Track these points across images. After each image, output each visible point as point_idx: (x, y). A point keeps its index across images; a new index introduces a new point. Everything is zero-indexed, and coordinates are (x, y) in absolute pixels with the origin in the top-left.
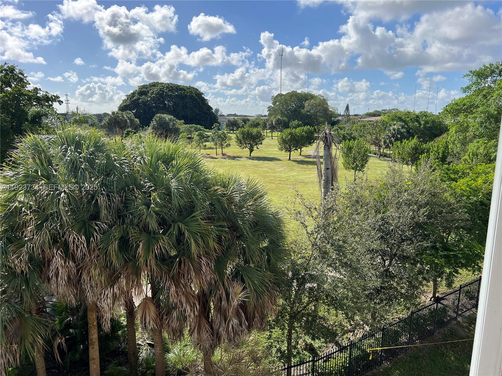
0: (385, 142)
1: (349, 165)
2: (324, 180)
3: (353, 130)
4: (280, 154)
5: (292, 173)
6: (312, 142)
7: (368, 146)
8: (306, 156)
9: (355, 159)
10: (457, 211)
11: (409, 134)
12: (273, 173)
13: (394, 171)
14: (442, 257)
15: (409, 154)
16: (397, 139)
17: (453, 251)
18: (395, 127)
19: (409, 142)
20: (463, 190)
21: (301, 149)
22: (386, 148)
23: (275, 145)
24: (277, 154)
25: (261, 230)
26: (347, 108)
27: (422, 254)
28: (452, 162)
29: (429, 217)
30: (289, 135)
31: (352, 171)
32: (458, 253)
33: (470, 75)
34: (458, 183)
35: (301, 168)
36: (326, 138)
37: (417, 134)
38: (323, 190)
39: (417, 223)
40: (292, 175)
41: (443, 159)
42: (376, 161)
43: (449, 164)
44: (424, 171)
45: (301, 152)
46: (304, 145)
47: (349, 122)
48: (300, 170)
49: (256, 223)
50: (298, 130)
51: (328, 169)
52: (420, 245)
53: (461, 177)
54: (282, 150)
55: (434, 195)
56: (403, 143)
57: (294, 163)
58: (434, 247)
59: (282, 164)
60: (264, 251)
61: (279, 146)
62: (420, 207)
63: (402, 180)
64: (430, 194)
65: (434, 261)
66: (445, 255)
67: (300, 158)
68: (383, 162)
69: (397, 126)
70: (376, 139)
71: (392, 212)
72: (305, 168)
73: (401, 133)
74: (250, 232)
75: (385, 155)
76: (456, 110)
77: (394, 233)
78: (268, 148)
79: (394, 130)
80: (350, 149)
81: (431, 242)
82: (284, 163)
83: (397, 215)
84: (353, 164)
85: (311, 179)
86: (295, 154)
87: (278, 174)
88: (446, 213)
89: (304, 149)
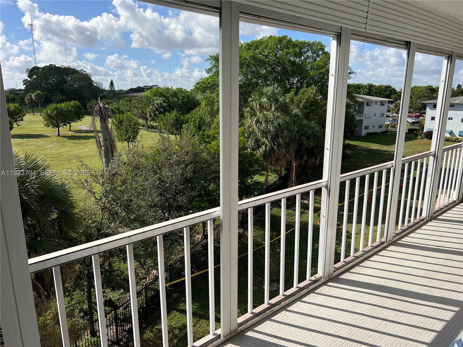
0: (150, 115)
1: (122, 137)
2: (104, 150)
3: (120, 105)
4: (47, 130)
5: (65, 149)
6: (81, 117)
7: (136, 118)
8: (77, 132)
9: (127, 131)
10: (213, 165)
11: (170, 108)
12: (41, 150)
13: (164, 139)
14: (206, 201)
15: (172, 125)
16: (160, 113)
17: (213, 195)
18: (158, 102)
19: (171, 114)
20: (215, 150)
21: (70, 124)
22: (152, 120)
23: (39, 121)
24: (43, 131)
25: (49, 202)
26: (112, 84)
27: (192, 202)
28: (205, 130)
29: (194, 172)
30: (55, 110)
31: (125, 142)
32: (217, 197)
33: (210, 59)
34: (211, 144)
35: (73, 143)
36: (101, 111)
37: (176, 107)
38: (104, 160)
39: (186, 179)
40: (64, 152)
41: (199, 128)
42: (145, 133)
43: (204, 131)
44: (186, 137)
45: (70, 127)
46: (73, 120)
47: (115, 98)
48: (72, 145)
49: (42, 197)
50: (63, 105)
51: (106, 140)
52: (190, 195)
53: (213, 140)
54: (48, 126)
55: (195, 155)
56: (166, 115)
57: (65, 139)
58: (199, 195)
59: (51, 140)
60: (55, 221)
61: (44, 122)
62: (187, 165)
63: (170, 145)
64: (193, 154)
65: (201, 205)
66: (208, 199)
67: (71, 133)
68: (151, 133)
69: (159, 101)
70: (143, 112)
71: (166, 172)
72: (77, 143)
73: (163, 107)
74: (38, 205)
75: (153, 127)
76: (204, 87)
77: (170, 189)
78: (31, 125)
79: (157, 104)
80: (121, 122)
81: (198, 191)
82: (53, 139)
83: (170, 173)
84: (126, 136)
85: (86, 154)
86: (64, 130)
87: (48, 151)
88: (206, 168)
89: (73, 124)
